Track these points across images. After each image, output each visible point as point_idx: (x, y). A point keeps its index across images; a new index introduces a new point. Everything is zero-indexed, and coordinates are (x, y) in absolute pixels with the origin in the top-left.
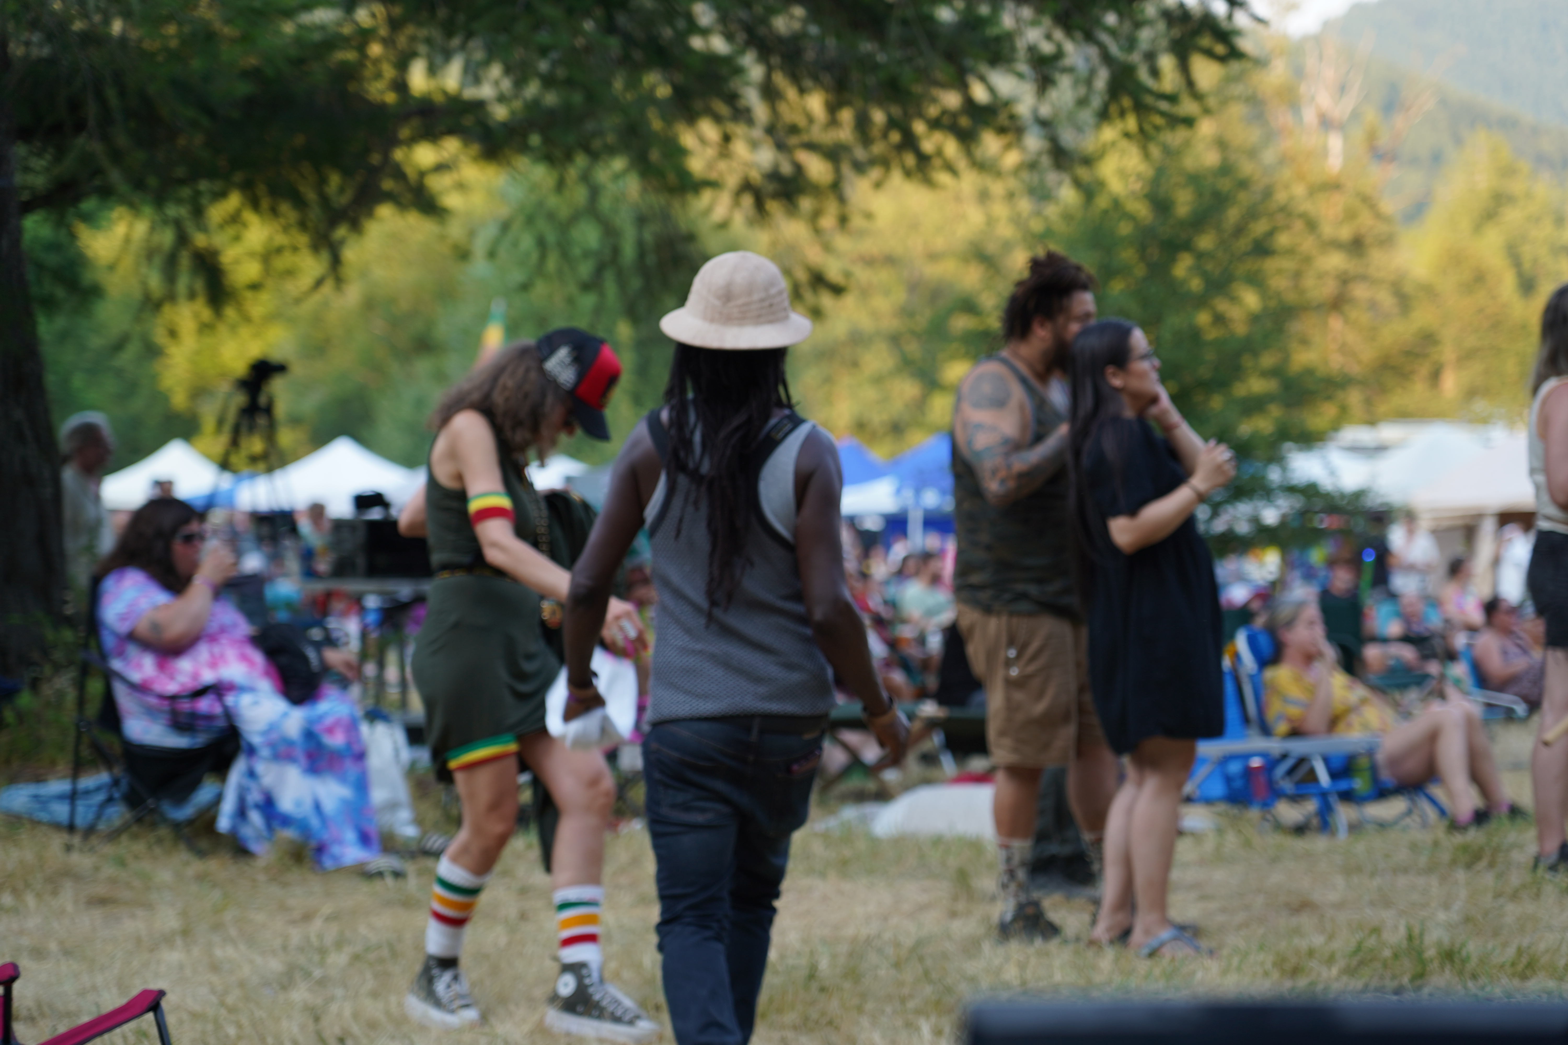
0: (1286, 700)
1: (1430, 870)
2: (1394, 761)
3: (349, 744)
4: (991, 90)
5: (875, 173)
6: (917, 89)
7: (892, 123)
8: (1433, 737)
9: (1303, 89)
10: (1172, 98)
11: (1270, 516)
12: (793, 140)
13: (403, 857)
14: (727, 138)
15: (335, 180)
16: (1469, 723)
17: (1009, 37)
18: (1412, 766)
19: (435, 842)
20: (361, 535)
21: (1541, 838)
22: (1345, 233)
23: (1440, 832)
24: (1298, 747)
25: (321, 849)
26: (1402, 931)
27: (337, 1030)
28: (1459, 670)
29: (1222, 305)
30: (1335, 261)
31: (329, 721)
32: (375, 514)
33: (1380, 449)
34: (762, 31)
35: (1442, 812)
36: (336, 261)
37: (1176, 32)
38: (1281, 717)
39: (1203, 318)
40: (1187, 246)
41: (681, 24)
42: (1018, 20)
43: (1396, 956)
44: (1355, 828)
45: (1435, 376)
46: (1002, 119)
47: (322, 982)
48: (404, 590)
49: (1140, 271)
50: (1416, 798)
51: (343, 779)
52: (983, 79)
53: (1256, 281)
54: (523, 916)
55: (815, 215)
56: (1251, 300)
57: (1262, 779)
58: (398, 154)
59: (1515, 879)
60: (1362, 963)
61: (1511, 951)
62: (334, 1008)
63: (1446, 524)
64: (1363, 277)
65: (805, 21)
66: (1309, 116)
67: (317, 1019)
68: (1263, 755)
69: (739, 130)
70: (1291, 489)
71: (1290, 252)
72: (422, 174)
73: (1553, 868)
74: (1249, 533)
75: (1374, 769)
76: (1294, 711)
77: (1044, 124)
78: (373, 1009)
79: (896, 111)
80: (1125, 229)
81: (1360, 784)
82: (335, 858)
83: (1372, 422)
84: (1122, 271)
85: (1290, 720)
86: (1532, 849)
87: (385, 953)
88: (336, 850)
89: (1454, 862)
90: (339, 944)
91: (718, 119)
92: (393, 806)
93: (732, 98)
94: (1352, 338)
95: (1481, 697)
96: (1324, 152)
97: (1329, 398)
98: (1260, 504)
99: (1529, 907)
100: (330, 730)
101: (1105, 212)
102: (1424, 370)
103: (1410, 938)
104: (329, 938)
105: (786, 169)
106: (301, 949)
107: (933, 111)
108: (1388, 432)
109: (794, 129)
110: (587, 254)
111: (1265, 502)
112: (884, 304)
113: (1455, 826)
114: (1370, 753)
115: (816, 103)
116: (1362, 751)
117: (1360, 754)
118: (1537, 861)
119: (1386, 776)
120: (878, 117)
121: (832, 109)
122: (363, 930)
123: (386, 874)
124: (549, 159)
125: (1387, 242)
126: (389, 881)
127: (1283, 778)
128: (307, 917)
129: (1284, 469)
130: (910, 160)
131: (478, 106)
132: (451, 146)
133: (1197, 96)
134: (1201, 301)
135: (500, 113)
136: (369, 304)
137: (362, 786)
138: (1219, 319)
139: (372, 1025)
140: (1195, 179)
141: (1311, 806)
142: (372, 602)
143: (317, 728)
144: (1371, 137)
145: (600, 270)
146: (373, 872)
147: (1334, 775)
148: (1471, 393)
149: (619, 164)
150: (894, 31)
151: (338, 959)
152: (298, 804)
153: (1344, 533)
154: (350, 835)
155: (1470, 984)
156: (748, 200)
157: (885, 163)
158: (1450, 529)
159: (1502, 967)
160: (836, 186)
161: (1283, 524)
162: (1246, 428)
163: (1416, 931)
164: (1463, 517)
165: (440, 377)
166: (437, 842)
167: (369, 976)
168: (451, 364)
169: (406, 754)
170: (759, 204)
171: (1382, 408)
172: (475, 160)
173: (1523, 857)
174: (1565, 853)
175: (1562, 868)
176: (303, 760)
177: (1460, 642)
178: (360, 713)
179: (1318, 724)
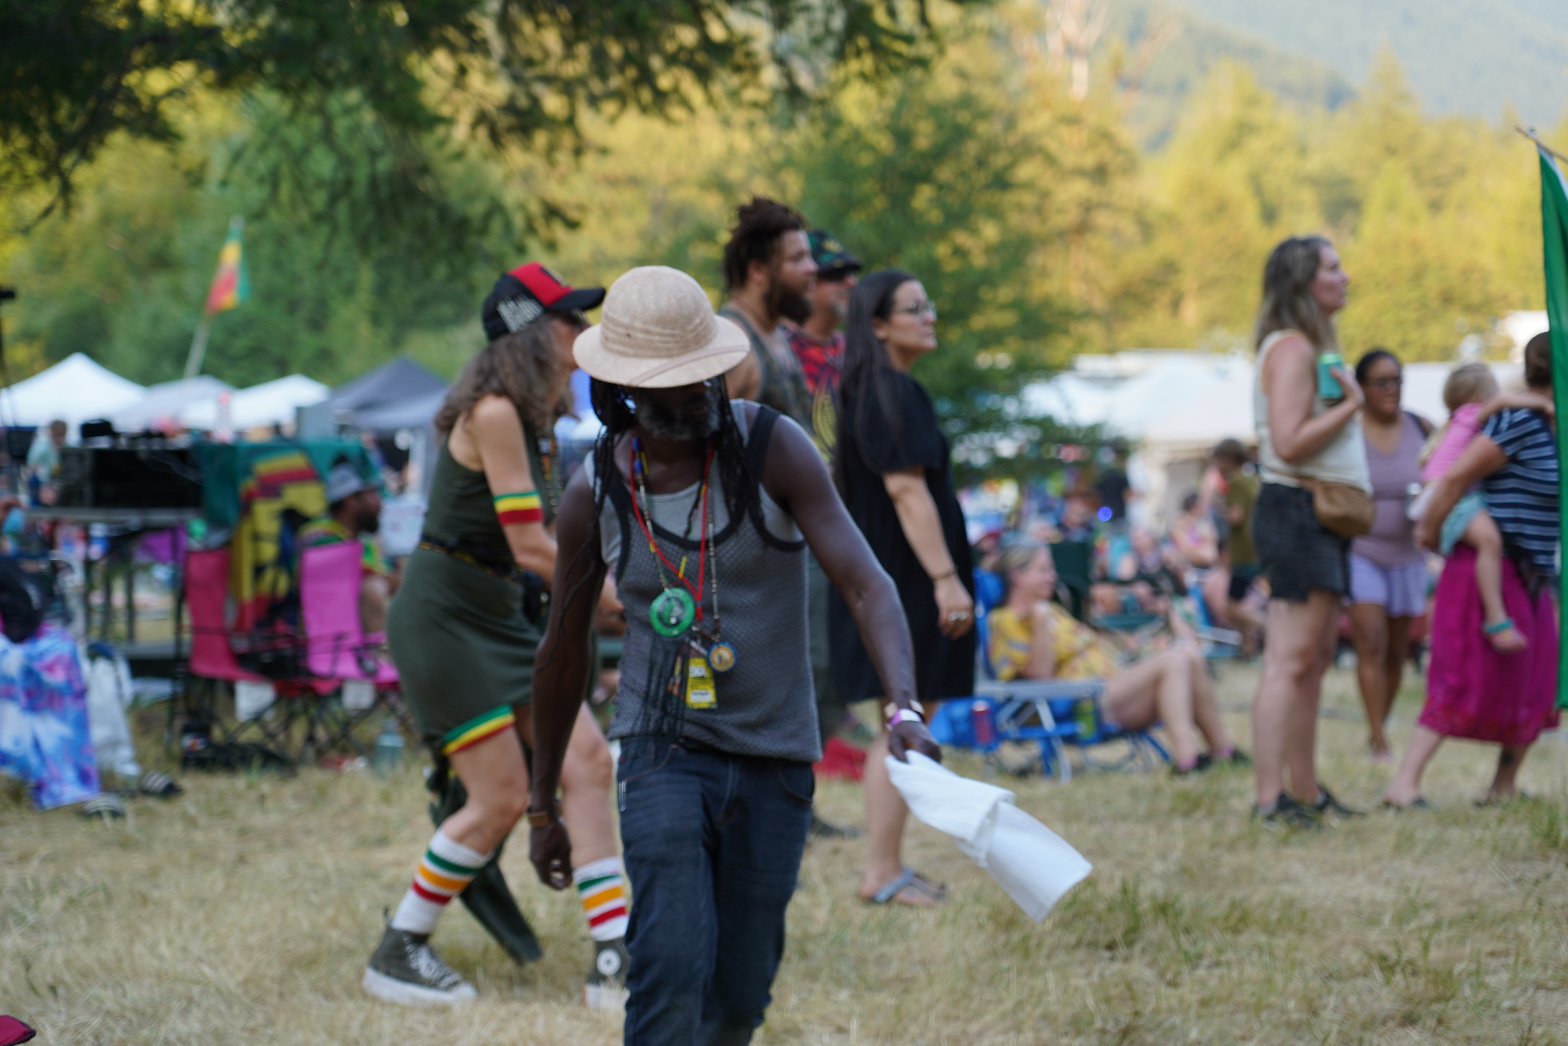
0: (1011, 643)
1: (1150, 817)
2: (1118, 706)
3: (69, 682)
4: (727, 27)
5: (610, 107)
6: (655, 23)
7: (628, 59)
8: (1156, 682)
9: (1048, 16)
10: (909, 39)
11: (1007, 448)
12: (530, 73)
13: (122, 796)
14: (462, 71)
15: (64, 109)
16: (1193, 669)
18: (1136, 711)
19: (156, 780)
20: (88, 463)
21: (1260, 786)
22: (1089, 161)
23: (1162, 777)
24: (1022, 691)
25: (39, 788)
26: (1117, 883)
27: (49, 979)
28: (1190, 606)
29: (962, 238)
30: (1080, 188)
31: (49, 659)
32: (103, 443)
33: (1119, 379)
35: (1165, 756)
36: (66, 189)
38: (1007, 660)
39: (942, 250)
40: (926, 177)
43: (1110, 909)
44: (1078, 771)
45: (1176, 305)
46: (739, 57)
47: (35, 928)
48: (133, 519)
49: (880, 203)
50: (1139, 742)
51: (63, 718)
52: (719, 16)
53: (994, 213)
54: (242, 860)
55: (551, 149)
56: (990, 231)
57: (986, 723)
58: (132, 79)
59: (1233, 829)
60: (1076, 916)
61: (1225, 903)
62: (46, 954)
63: (1182, 456)
64: (1106, 206)
66: (1055, 43)
67: (28, 967)
68: (988, 699)
69: (475, 62)
70: (1028, 422)
71: (1029, 186)
72: (155, 100)
73: (1270, 818)
74: (986, 465)
75: (1097, 714)
76: (1019, 655)
77: (780, 61)
78: (87, 957)
79: (633, 46)
80: (865, 160)
81: (1083, 728)
82: (53, 797)
83: (1112, 351)
84: (864, 202)
85: (1014, 664)
86: (1251, 797)
87: (101, 897)
88: (55, 788)
89: (1172, 810)
90: (54, 888)
91: (453, 49)
92: (113, 744)
93: (469, 29)
94: (1093, 264)
95: (1209, 634)
96: (1069, 80)
97: (1066, 332)
98: (996, 436)
99: (1244, 857)
100: (50, 668)
101: (846, 143)
102: (1165, 298)
103: (1125, 891)
104: (45, 880)
105: (523, 102)
106: (15, 892)
107: (670, 47)
108: (1127, 362)
109: (529, 62)
110: (320, 183)
111: (1001, 433)
112: (626, 225)
113: (1177, 771)
114: (1094, 697)
115: (552, 39)
116: (1087, 696)
117: (1084, 699)
118: (1256, 808)
119: (1110, 721)
120: (615, 51)
121: (569, 44)
122: (80, 872)
123: (105, 814)
124: (282, 87)
125: (1131, 168)
126: (108, 821)
127: (1008, 721)
128: (24, 858)
129: (1021, 402)
130: (646, 95)
131: (212, 32)
132: (184, 71)
133: (933, 36)
134: (940, 233)
135: (234, 41)
136: (106, 219)
137: (82, 724)
138: (959, 252)
139: (85, 974)
140: (936, 111)
141: (1034, 749)
142: (98, 530)
143: (37, 666)
144: (1117, 66)
145: (333, 200)
146: (92, 811)
147: (1059, 718)
148: (1212, 322)
149: (353, 96)
151: (53, 903)
152: (17, 742)
153: (1081, 466)
154: (70, 774)
155: (1183, 939)
156: (482, 133)
157: (621, 97)
158: (1186, 462)
159: (1214, 921)
160: (570, 121)
161: (1019, 457)
162: (984, 360)
163: (1131, 885)
164: (1198, 450)
165: (177, 294)
166: (158, 781)
167: (82, 922)
168: (189, 281)
169: (129, 687)
170: (495, 137)
171: (1124, 335)
172: (209, 86)
173: (1241, 804)
174: (1285, 804)
175: (1280, 818)
176: (22, 698)
177: (1190, 578)
178: (82, 650)
179: (1044, 667)
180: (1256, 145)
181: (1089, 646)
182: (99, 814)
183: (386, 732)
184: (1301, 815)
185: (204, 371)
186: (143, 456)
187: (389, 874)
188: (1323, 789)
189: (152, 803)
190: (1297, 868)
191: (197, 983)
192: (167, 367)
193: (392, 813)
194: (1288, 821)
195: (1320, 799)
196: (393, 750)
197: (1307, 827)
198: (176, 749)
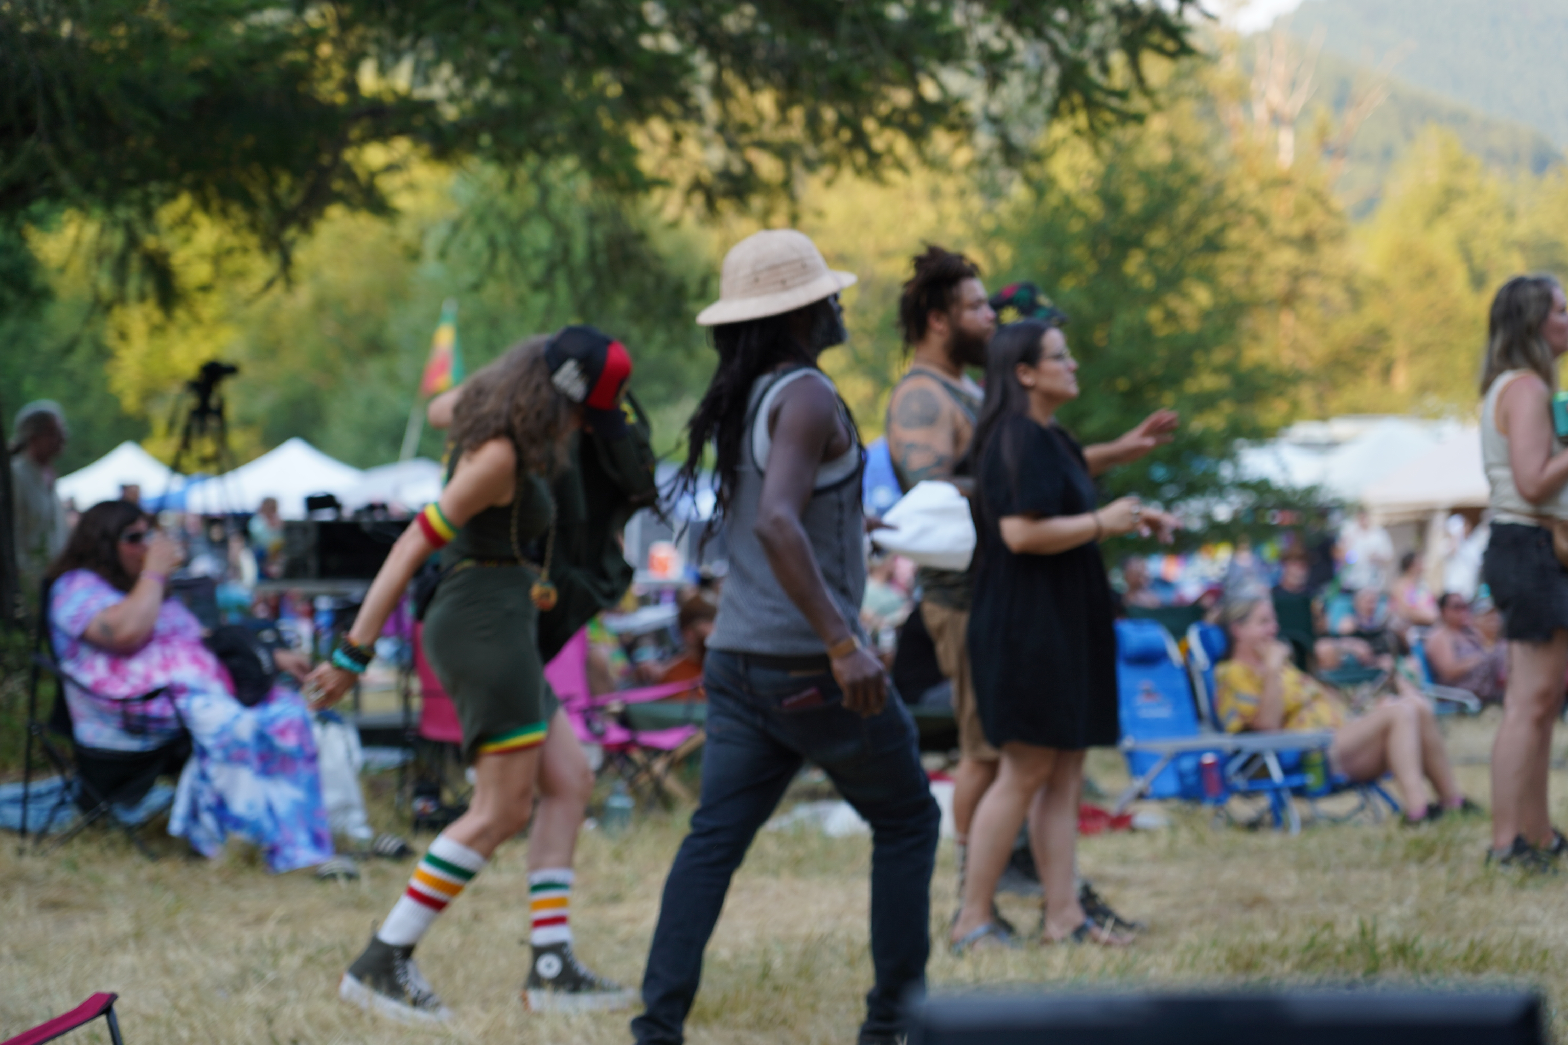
0: (1238, 696)
1: (1382, 865)
2: (1347, 757)
3: (301, 746)
4: (942, 87)
5: (826, 171)
6: (868, 86)
7: (843, 121)
8: (1385, 732)
9: (1253, 85)
10: (1122, 95)
11: (1223, 512)
12: (744, 139)
13: (355, 859)
14: (677, 137)
15: (285, 181)
16: (1422, 718)
17: (959, 35)
18: (1365, 761)
19: (388, 843)
20: (313, 537)
22: (1296, 229)
23: (1393, 826)
24: (1250, 743)
25: (274, 852)
26: (1355, 926)
27: (290, 1033)
28: (1412, 665)
29: (1173, 302)
30: (1286, 257)
31: (281, 723)
32: (326, 515)
33: (1332, 445)
34: (712, 29)
36: (286, 262)
37: (1126, 29)
38: (1233, 713)
39: (1154, 315)
40: (1138, 243)
41: (631, 23)
42: (968, 17)
43: (1349, 951)
44: (1308, 823)
45: (1387, 372)
46: (953, 116)
47: (275, 985)
48: (355, 591)
49: (1091, 268)
50: (1369, 794)
51: (295, 781)
52: (933, 76)
53: (1207, 277)
55: (766, 212)
56: (1202, 296)
57: (1215, 775)
58: (349, 155)
59: (1467, 874)
60: (1315, 958)
61: (1463, 945)
62: (287, 1011)
63: (1397, 519)
64: (1314, 274)
65: (756, 19)
66: (1260, 112)
67: (270, 1022)
68: (1216, 751)
69: (690, 129)
70: (1243, 486)
71: (1241, 248)
72: (373, 175)
73: (1506, 861)
74: (1201, 530)
75: (1326, 765)
76: (1246, 707)
77: (995, 121)
78: (327, 1012)
79: (847, 109)
80: (1076, 226)
81: (1312, 779)
82: (288, 860)
83: (1323, 417)
84: (1074, 268)
85: (1242, 716)
87: (338, 955)
88: (288, 852)
89: (1406, 857)
90: (292, 946)
91: (668, 118)
92: (345, 808)
93: (682, 97)
94: (1303, 334)
95: (1433, 692)
96: (1275, 148)
97: (1280, 394)
98: (1212, 500)
99: (1481, 901)
100: (282, 732)
101: (1056, 209)
102: (1376, 366)
103: (1363, 933)
104: (283, 939)
105: (737, 167)
106: (254, 952)
107: (883, 109)
108: (1340, 428)
109: (744, 128)
110: (537, 254)
111: (1217, 498)
113: (1407, 821)
114: (1323, 748)
115: (766, 101)
116: (1315, 747)
117: (1312, 750)
118: (1490, 853)
120: (829, 115)
121: (783, 107)
122: (316, 932)
123: (339, 876)
124: (499, 158)
125: (1338, 237)
126: (342, 883)
127: (1236, 774)
128: (260, 919)
129: (1236, 465)
130: (861, 157)
131: (429, 106)
132: (402, 146)
133: (1147, 92)
134: (1152, 298)
135: (450, 113)
136: (320, 306)
137: (314, 788)
138: (1171, 316)
139: (326, 1027)
140: (1145, 176)
141: (1264, 802)
142: (324, 604)
143: (269, 731)
144: (1322, 133)
145: (551, 269)
146: (327, 873)
147: (1288, 770)
148: (1423, 389)
149: (569, 163)
150: (845, 29)
151: (291, 962)
152: (251, 806)
153: (1296, 529)
154: (303, 838)
155: (1423, 978)
156: (698, 199)
157: (835, 161)
158: (1402, 525)
159: (1455, 961)
160: (787, 185)
161: (1235, 520)
162: (1198, 425)
163: (1369, 926)
164: (1415, 512)
165: (392, 378)
166: (391, 843)
167: (322, 977)
168: (404, 365)
169: (359, 755)
170: (710, 203)
171: (1334, 404)
172: (426, 159)
173: (1476, 851)
174: (1520, 847)
175: (1515, 862)
176: (256, 763)
177: (1412, 636)
178: (312, 714)
179: (1270, 719)
180: (1464, 211)
181: (1315, 697)
182: (333, 876)
183: (615, 793)
184: (1535, 858)
185: (421, 454)
186: (367, 529)
187: (624, 930)
188: (1556, 833)
189: (385, 865)
190: (1533, 911)
191: (438, 1035)
192: (382, 451)
193: (625, 871)
194: (1524, 864)
195: (1555, 843)
196: (622, 811)
197: (1544, 870)
198: (408, 813)
